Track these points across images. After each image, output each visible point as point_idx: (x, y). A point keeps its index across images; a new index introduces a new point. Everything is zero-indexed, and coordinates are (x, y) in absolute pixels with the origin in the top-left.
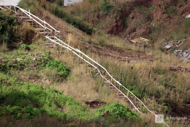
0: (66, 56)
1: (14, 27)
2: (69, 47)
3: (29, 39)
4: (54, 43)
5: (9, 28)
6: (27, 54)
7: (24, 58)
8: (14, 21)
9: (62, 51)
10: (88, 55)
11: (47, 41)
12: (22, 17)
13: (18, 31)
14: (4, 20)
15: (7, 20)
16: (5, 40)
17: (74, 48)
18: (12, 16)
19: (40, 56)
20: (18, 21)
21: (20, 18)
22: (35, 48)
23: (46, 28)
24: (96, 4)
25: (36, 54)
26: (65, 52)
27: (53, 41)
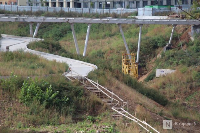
0: (131, 129)
1: (81, 98)
2: (136, 120)
3: (96, 111)
4: (120, 115)
5: (75, 99)
6: (91, 126)
7: (87, 130)
8: (81, 92)
9: (128, 123)
10: (156, 128)
11: (114, 113)
12: (89, 88)
13: (84, 103)
14: (71, 91)
15: (73, 91)
16: (71, 112)
17: (141, 120)
18: (79, 87)
19: (104, 129)
20: (85, 92)
21: (88, 89)
22: (101, 120)
23: (113, 99)
24: (189, 75)
25: (99, 126)
26: (131, 124)
27: (120, 112)
